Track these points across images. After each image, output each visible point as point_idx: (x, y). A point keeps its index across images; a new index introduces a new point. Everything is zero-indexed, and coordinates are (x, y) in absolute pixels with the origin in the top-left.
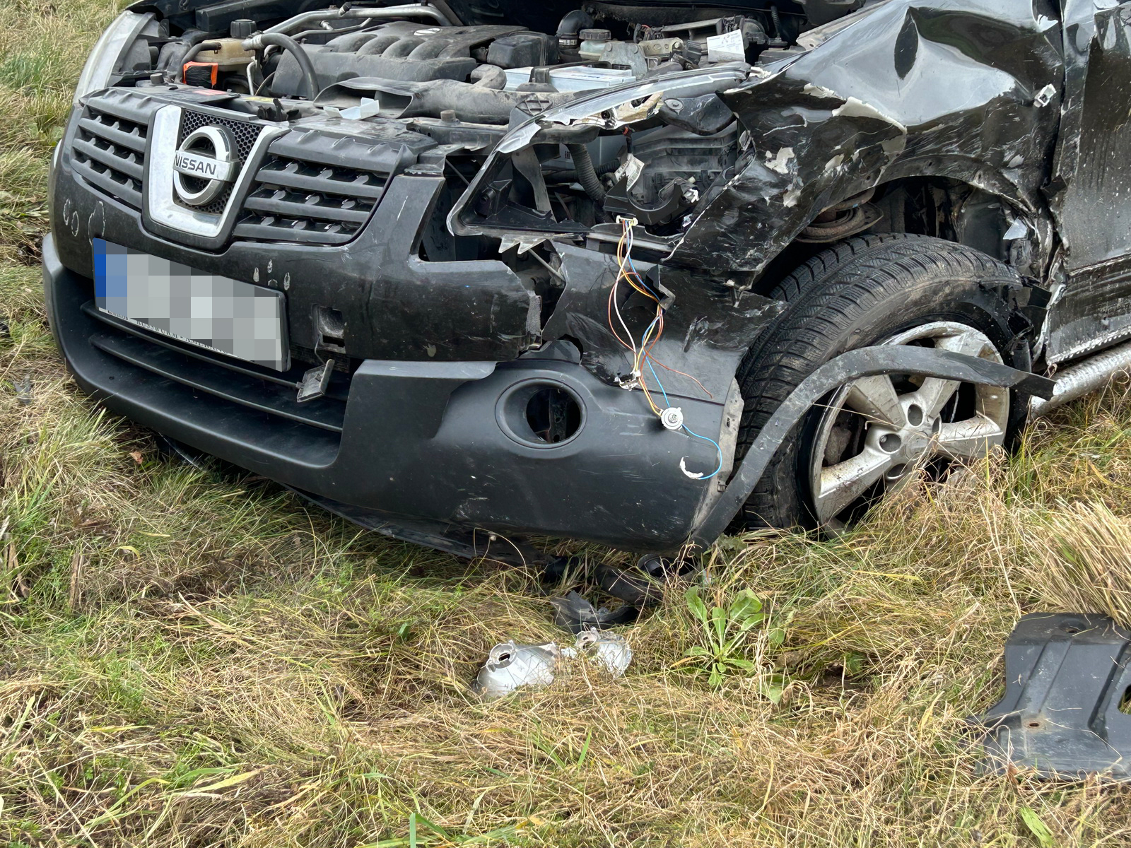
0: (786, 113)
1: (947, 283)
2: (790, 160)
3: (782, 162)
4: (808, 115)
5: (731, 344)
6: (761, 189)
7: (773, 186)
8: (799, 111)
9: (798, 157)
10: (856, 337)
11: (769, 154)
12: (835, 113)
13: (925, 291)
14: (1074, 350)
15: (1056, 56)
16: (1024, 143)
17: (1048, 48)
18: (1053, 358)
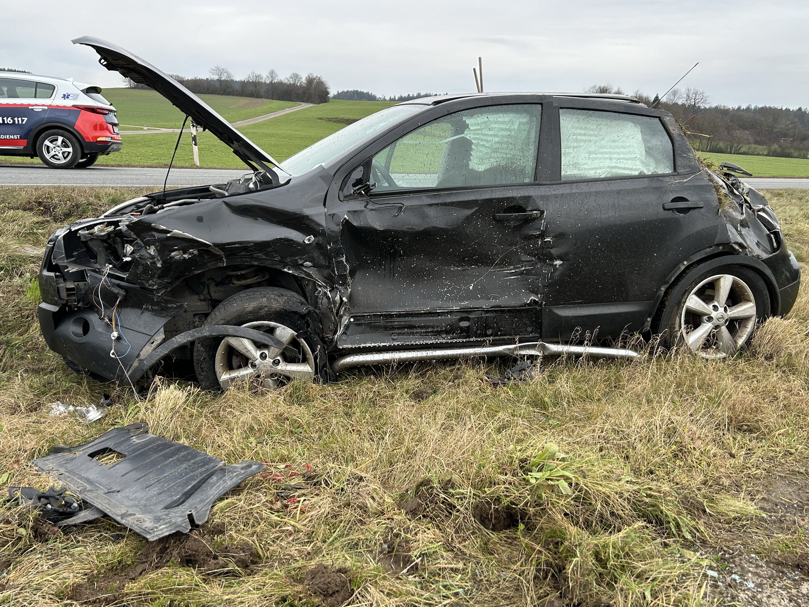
0: (150, 233)
1: (266, 306)
2: (154, 250)
3: (152, 251)
4: (157, 235)
5: (163, 315)
6: (146, 259)
7: (151, 259)
8: (154, 233)
9: (157, 249)
10: (223, 321)
11: (148, 248)
12: (168, 235)
13: (254, 308)
14: (364, 345)
15: (319, 225)
16: (309, 258)
17: (313, 221)
18: (345, 346)
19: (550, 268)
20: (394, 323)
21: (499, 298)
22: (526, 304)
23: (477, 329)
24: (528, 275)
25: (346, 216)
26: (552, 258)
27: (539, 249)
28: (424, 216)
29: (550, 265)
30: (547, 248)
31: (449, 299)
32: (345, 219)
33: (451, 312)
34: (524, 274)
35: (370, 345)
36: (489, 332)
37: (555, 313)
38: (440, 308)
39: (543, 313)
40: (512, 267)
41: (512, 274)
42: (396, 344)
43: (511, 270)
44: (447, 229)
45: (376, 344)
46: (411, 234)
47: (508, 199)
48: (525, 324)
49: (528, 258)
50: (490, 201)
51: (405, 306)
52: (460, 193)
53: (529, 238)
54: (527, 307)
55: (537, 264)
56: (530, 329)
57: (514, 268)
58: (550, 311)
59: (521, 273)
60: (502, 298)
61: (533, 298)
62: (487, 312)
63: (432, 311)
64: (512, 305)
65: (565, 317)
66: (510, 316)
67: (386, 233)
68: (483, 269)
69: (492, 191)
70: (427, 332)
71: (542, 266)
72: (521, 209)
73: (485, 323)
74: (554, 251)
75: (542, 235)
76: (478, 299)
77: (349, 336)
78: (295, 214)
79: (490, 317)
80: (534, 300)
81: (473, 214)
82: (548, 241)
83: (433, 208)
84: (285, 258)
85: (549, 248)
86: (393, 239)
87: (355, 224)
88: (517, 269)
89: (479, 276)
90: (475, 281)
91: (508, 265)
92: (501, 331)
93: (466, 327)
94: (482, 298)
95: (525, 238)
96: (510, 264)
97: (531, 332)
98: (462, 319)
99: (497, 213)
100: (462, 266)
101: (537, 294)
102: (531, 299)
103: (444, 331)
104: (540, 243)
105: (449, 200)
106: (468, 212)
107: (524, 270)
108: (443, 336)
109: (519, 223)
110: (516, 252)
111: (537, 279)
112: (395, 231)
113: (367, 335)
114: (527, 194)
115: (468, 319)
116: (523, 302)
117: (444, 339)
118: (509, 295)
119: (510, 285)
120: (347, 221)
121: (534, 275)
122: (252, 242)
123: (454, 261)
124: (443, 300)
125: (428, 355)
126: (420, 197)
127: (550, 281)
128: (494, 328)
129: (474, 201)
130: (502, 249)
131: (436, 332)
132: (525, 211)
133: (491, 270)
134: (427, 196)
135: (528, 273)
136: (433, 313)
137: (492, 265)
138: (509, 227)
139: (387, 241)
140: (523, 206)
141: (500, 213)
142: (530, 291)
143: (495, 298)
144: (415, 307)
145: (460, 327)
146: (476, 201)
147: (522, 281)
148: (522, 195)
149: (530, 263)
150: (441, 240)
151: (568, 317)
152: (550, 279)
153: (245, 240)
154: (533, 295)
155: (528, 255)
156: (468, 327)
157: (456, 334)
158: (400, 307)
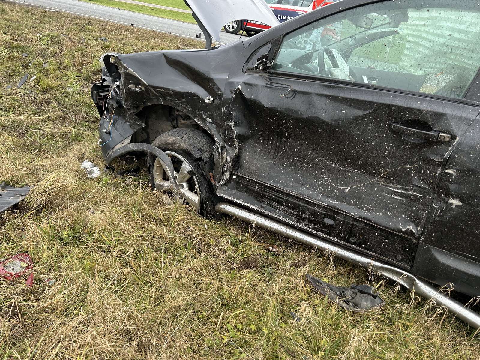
5: (133, 128)
12: (127, 71)
13: (172, 142)
14: (237, 201)
15: (219, 89)
16: (210, 115)
17: (215, 85)
18: (222, 195)
19: (442, 205)
20: (266, 193)
21: (373, 212)
22: (399, 231)
23: (341, 231)
24: (415, 201)
25: (240, 87)
26: (449, 195)
27: (436, 178)
28: (311, 105)
29: (444, 201)
30: (446, 181)
31: (320, 192)
32: (238, 89)
33: (319, 206)
34: (411, 199)
35: (241, 202)
36: (353, 240)
37: (433, 256)
38: (309, 197)
39: (419, 248)
40: (400, 187)
41: (397, 194)
42: (263, 211)
43: (398, 189)
44: (331, 124)
45: (246, 204)
46: (294, 119)
47: (412, 110)
48: (396, 249)
49: (421, 184)
50: (389, 107)
51: (278, 182)
52: (356, 90)
53: (428, 162)
54: (401, 234)
55: (429, 193)
56: (400, 257)
57: (402, 189)
58: (428, 250)
59: (407, 197)
60: (376, 213)
61: (411, 227)
62: (355, 220)
63: (301, 197)
64: (384, 225)
65: (444, 265)
66: (380, 235)
67: (272, 111)
68: (366, 177)
69: (395, 96)
70: (292, 213)
71: (434, 198)
72: (426, 126)
73: (351, 230)
74: (453, 187)
75: (445, 164)
76: (349, 203)
77: (228, 188)
78: (204, 75)
79: (358, 227)
80: (411, 231)
81: (364, 116)
82: (449, 173)
83: (323, 99)
84: (195, 110)
85: (448, 181)
86: (278, 119)
87: (246, 96)
88: (405, 190)
89: (360, 182)
90: (352, 186)
91: (396, 183)
92: (366, 244)
93: (330, 225)
94: (355, 205)
95: (424, 161)
96: (398, 182)
97: (401, 261)
98: (327, 216)
99: (394, 123)
100: (344, 166)
101: (417, 225)
102: (408, 227)
103: (307, 219)
104: (439, 172)
105: (341, 95)
106: (360, 113)
107: (412, 195)
108: (305, 223)
109: (421, 141)
110: (410, 173)
111: (423, 210)
112: (280, 112)
113: (242, 194)
114: (440, 110)
115: (334, 219)
116: (397, 227)
117: (305, 226)
118: (385, 215)
119: (390, 204)
120: (240, 91)
121: (421, 204)
122: (172, 90)
123: (337, 159)
124: (314, 190)
125: (288, 232)
126: (314, 84)
127: (438, 219)
128: (359, 239)
129: (369, 102)
130: (392, 163)
131: (300, 216)
132: (430, 129)
133: (375, 181)
134: (320, 85)
135: (416, 199)
136: (300, 199)
137: (376, 177)
138: (407, 143)
139: (273, 119)
140: (430, 123)
141: (398, 123)
142: (411, 220)
143: (368, 210)
144: (287, 187)
145: (323, 222)
146: (372, 103)
147: (406, 205)
148: (433, 110)
149: (421, 190)
150: (324, 133)
151: (448, 267)
152: (438, 216)
153: (168, 87)
154: (413, 224)
155: (423, 180)
156: (331, 226)
157: (318, 226)
158: (274, 182)
